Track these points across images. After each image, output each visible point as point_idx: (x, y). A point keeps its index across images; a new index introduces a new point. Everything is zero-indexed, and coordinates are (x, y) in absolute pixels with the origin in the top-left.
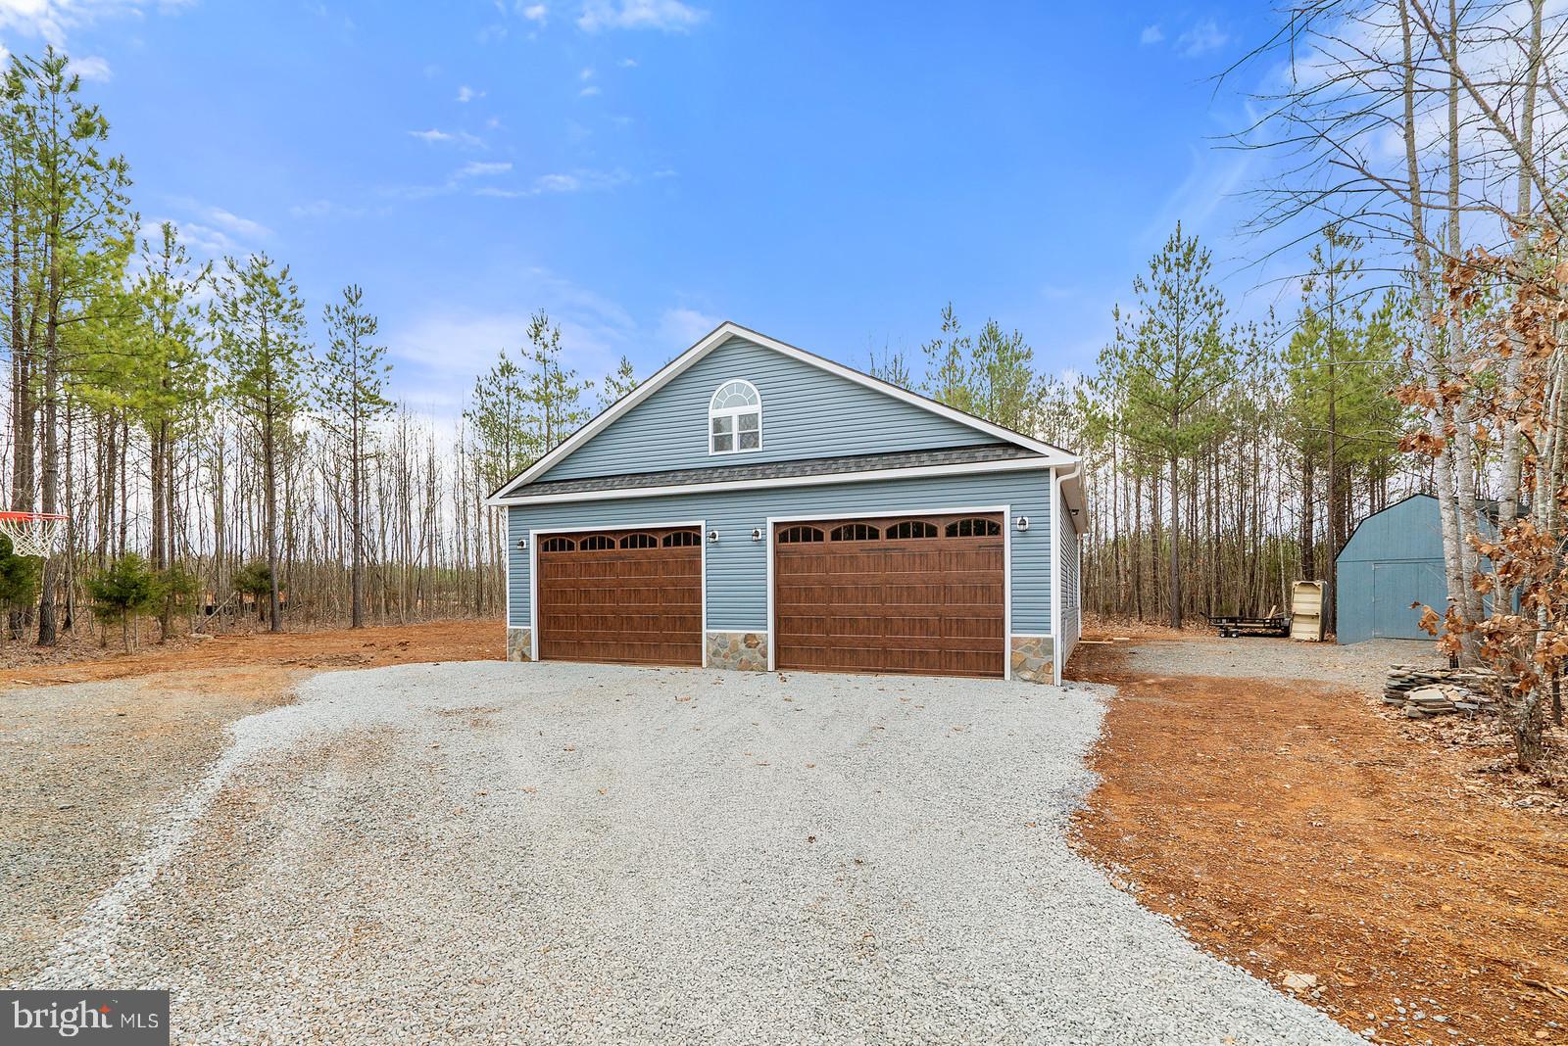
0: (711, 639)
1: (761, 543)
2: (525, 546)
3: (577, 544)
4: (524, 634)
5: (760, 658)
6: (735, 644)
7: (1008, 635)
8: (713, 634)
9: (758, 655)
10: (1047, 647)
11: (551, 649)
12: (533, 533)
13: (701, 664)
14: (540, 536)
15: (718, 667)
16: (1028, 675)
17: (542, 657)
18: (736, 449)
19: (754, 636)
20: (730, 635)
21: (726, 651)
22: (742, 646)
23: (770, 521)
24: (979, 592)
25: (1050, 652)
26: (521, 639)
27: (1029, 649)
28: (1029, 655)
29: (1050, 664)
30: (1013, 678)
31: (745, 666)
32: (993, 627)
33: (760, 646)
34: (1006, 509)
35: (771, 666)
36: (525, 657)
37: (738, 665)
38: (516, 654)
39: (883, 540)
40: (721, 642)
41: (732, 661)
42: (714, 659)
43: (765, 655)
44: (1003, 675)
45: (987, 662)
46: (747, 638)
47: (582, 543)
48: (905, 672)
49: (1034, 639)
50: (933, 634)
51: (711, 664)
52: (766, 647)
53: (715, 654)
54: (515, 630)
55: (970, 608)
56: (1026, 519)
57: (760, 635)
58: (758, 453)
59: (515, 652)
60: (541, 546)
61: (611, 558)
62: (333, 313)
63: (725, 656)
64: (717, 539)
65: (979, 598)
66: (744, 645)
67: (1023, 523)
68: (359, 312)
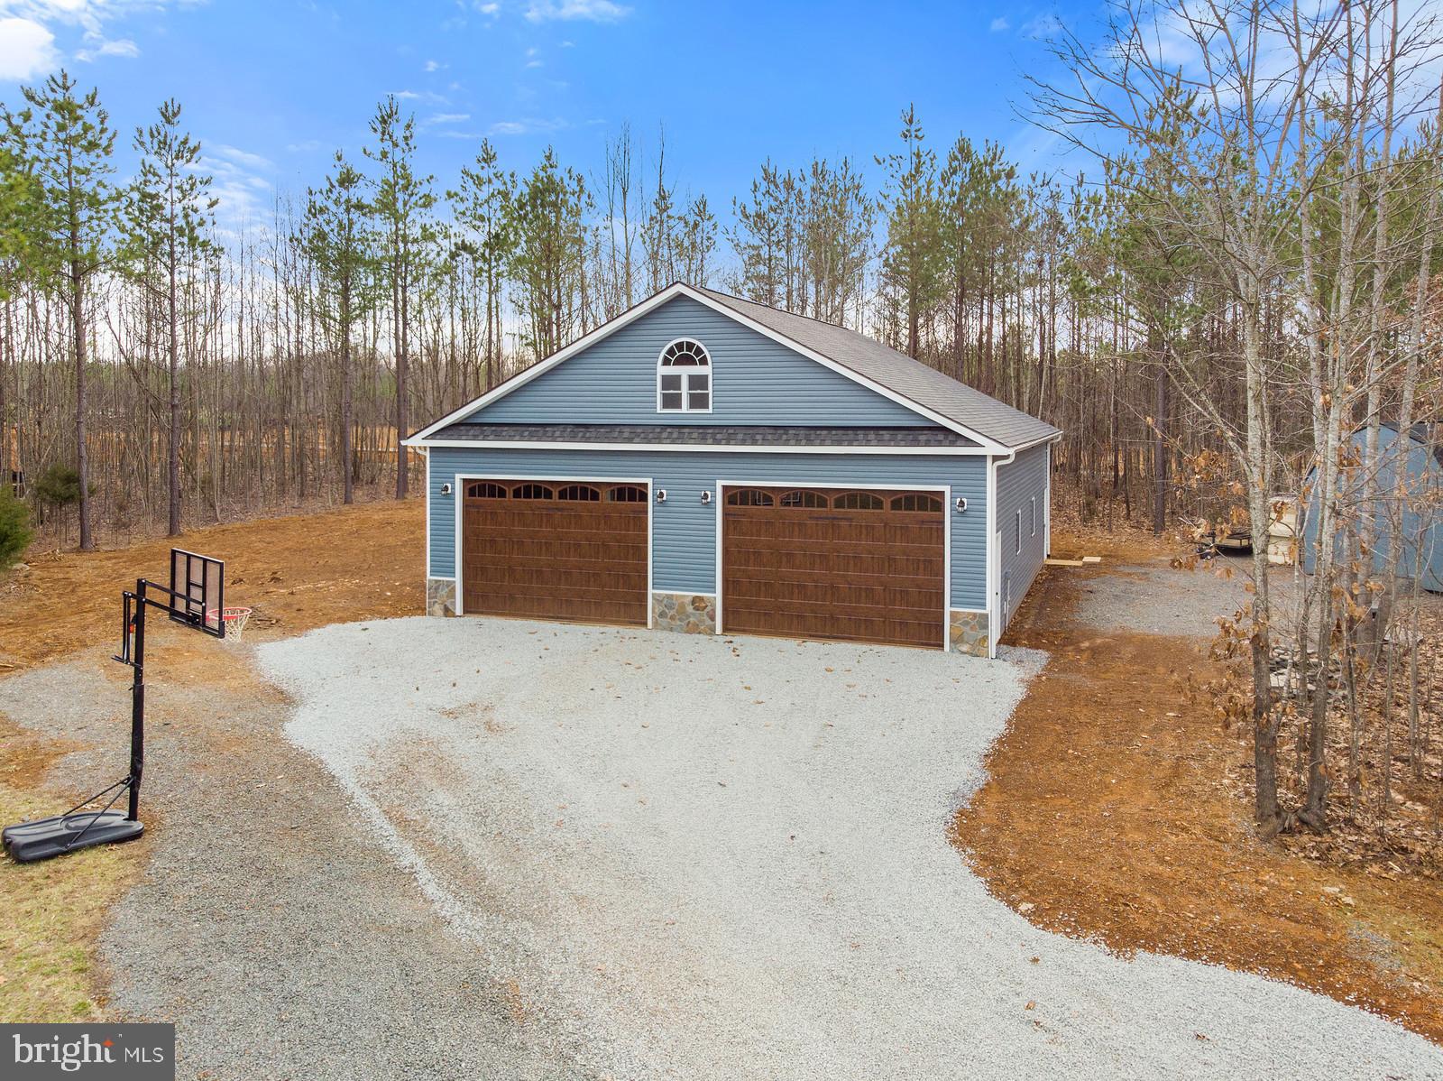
0: (656, 598)
1: (709, 505)
2: (449, 491)
3: (509, 493)
4: (448, 586)
5: (709, 622)
6: (682, 606)
7: (948, 609)
8: (659, 595)
9: (706, 618)
10: (983, 622)
11: (478, 602)
12: (459, 477)
13: (645, 624)
14: (465, 481)
15: (664, 629)
16: (965, 648)
17: (468, 610)
18: (685, 408)
19: (701, 599)
20: (677, 596)
21: (672, 612)
22: (690, 609)
23: (720, 484)
24: (922, 566)
25: (985, 627)
26: (444, 592)
27: (966, 623)
28: (967, 629)
29: (985, 638)
30: (952, 650)
31: (693, 629)
32: (934, 599)
33: (709, 609)
34: (946, 489)
35: (719, 629)
36: (448, 612)
37: (685, 628)
38: (438, 609)
39: (831, 509)
40: (668, 603)
41: (679, 623)
42: (660, 620)
43: (713, 618)
44: (943, 646)
45: (929, 635)
46: (694, 600)
47: (514, 491)
48: (851, 639)
49: (969, 614)
50: (878, 603)
51: (656, 624)
52: (714, 611)
53: (662, 615)
54: (437, 581)
55: (913, 580)
56: (965, 500)
57: (709, 598)
58: (707, 414)
59: (437, 606)
60: (467, 491)
61: (547, 509)
62: (146, 138)
63: (672, 618)
64: (665, 498)
65: (921, 570)
66: (692, 607)
67: (962, 503)
68: (177, 132)
